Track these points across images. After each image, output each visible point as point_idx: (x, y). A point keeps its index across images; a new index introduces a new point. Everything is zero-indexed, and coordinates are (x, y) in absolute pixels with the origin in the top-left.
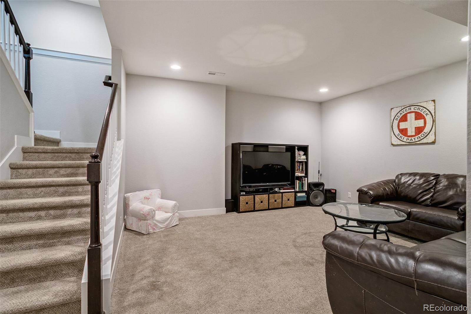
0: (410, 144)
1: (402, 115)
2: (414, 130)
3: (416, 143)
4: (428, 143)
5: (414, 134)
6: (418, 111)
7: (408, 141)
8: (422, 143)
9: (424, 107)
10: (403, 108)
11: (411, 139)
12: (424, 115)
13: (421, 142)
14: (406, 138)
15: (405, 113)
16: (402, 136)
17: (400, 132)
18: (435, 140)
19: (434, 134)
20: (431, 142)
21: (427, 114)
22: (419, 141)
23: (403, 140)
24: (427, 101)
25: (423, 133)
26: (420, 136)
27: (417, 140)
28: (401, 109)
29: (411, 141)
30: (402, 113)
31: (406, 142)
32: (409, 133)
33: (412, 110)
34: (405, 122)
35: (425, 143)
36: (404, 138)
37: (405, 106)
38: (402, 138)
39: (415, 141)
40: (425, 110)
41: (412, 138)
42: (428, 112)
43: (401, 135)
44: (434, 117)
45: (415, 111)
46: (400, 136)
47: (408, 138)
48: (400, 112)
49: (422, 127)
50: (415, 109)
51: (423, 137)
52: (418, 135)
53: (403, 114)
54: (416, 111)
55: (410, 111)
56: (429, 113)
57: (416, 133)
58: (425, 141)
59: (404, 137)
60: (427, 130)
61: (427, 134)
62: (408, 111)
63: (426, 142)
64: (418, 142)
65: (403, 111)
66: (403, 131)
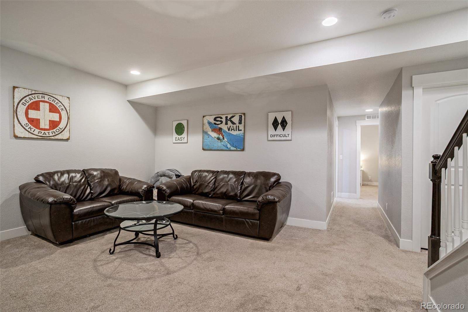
0: (43, 138)
1: (32, 101)
2: (48, 123)
3: (50, 138)
4: (63, 139)
5: (48, 127)
6: (53, 103)
7: (40, 134)
8: (57, 139)
9: (59, 101)
10: (33, 92)
11: (44, 133)
12: (60, 109)
13: (56, 137)
14: (37, 131)
15: (37, 99)
16: (32, 127)
17: (28, 121)
18: (69, 137)
19: (69, 131)
20: (66, 138)
21: (62, 109)
22: (53, 136)
23: (33, 133)
24: (62, 96)
25: (58, 128)
26: (55, 131)
27: (51, 134)
28: (31, 93)
29: (44, 135)
30: (33, 98)
31: (37, 135)
32: (42, 126)
33: (46, 99)
34: (36, 111)
35: (60, 139)
36: (35, 130)
37: (37, 91)
38: (32, 130)
39: (49, 136)
40: (60, 104)
41: (46, 132)
42: (63, 107)
43: (30, 125)
44: (69, 114)
45: (49, 101)
46: (28, 127)
47: (41, 131)
48: (30, 96)
49: (57, 121)
50: (50, 99)
51: (58, 133)
52: (52, 129)
53: (34, 100)
54: (51, 102)
55: (43, 99)
56: (64, 109)
57: (50, 127)
58: (59, 137)
59: (34, 128)
60: (62, 125)
61: (62, 130)
62: (41, 99)
63: (62, 138)
64: (53, 138)
65: (33, 96)
66: (33, 121)
